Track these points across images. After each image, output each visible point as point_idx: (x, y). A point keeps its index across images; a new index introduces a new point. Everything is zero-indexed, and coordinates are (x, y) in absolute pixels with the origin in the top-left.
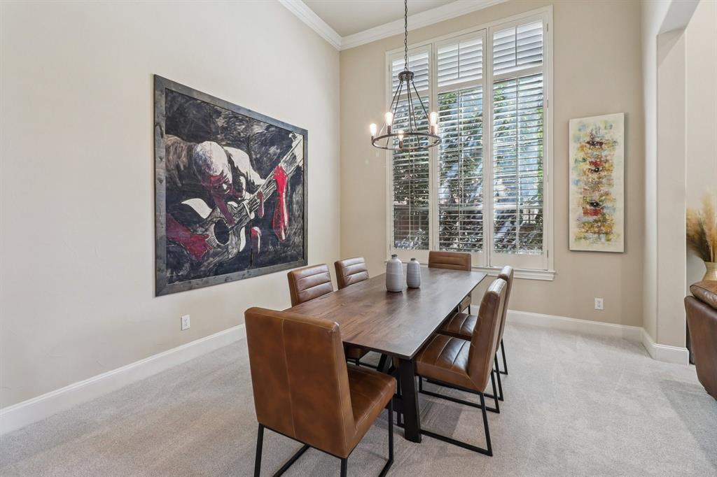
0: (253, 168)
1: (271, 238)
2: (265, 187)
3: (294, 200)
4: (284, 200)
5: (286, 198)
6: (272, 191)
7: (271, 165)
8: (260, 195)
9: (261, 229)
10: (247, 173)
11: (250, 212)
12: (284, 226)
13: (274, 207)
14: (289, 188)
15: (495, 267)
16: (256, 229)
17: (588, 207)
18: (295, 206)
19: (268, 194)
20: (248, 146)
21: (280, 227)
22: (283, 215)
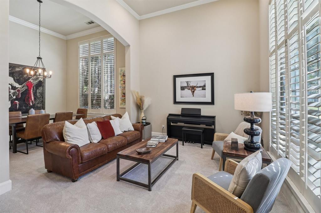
0: (15, 82)
1: (24, 104)
2: (21, 88)
3: (38, 92)
4: (32, 92)
5: (33, 91)
6: (25, 89)
7: (24, 81)
8: (19, 91)
9: (18, 101)
10: (12, 84)
11: (13, 96)
12: (32, 101)
13: (26, 94)
14: (35, 88)
15: (104, 114)
16: (16, 101)
17: (123, 95)
18: (38, 94)
19: (22, 90)
20: (13, 75)
21: (29, 101)
22: (31, 97)
